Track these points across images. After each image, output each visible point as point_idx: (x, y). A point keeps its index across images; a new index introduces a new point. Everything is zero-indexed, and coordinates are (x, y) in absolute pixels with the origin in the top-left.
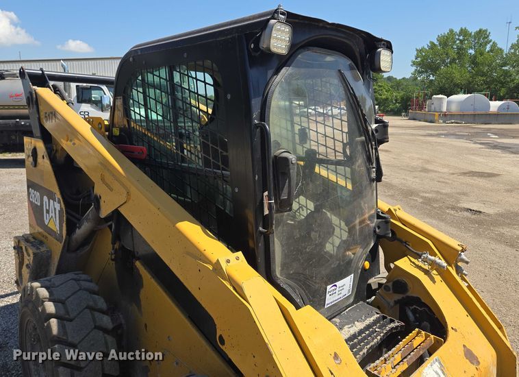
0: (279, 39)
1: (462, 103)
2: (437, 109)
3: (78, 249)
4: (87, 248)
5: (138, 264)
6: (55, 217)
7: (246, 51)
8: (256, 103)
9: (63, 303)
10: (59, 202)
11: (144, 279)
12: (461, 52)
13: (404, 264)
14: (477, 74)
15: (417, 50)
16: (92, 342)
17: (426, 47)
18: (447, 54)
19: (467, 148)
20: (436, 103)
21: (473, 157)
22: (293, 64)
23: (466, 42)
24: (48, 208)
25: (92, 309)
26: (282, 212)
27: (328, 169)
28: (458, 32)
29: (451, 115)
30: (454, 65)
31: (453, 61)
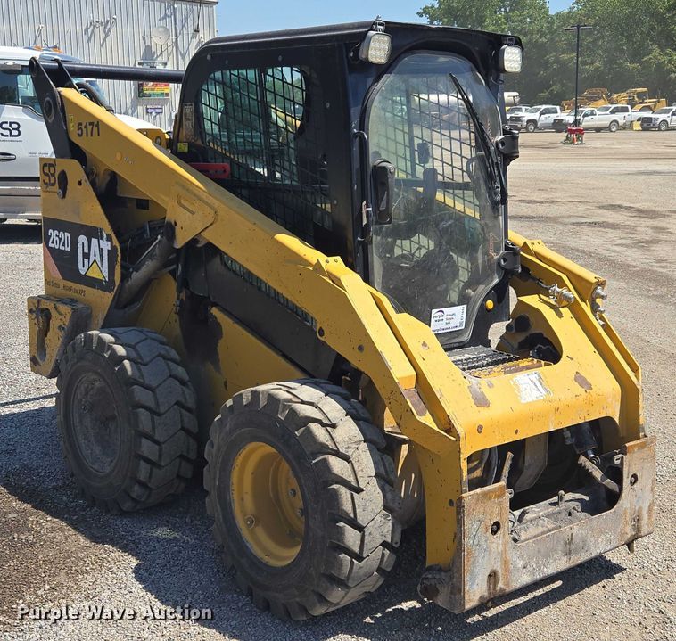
0: (378, 49)
3: (125, 307)
4: (138, 306)
5: (215, 311)
6: (102, 260)
7: (346, 60)
8: (355, 112)
9: (134, 348)
10: (109, 238)
11: (222, 324)
13: (532, 300)
16: (169, 389)
22: (395, 71)
24: (86, 251)
25: (164, 357)
26: (381, 224)
27: (455, 195)
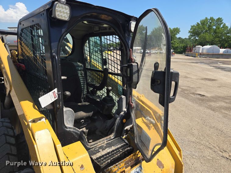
1: (208, 49)
2: (198, 52)
12: (210, 27)
14: (216, 37)
15: (191, 26)
17: (195, 25)
18: (204, 28)
19: (206, 68)
20: (197, 49)
21: (208, 72)
23: (212, 23)
25: (6, 135)
28: (209, 19)
29: (203, 54)
30: (206, 33)
31: (206, 31)
